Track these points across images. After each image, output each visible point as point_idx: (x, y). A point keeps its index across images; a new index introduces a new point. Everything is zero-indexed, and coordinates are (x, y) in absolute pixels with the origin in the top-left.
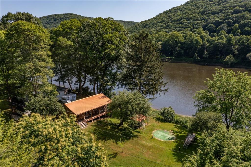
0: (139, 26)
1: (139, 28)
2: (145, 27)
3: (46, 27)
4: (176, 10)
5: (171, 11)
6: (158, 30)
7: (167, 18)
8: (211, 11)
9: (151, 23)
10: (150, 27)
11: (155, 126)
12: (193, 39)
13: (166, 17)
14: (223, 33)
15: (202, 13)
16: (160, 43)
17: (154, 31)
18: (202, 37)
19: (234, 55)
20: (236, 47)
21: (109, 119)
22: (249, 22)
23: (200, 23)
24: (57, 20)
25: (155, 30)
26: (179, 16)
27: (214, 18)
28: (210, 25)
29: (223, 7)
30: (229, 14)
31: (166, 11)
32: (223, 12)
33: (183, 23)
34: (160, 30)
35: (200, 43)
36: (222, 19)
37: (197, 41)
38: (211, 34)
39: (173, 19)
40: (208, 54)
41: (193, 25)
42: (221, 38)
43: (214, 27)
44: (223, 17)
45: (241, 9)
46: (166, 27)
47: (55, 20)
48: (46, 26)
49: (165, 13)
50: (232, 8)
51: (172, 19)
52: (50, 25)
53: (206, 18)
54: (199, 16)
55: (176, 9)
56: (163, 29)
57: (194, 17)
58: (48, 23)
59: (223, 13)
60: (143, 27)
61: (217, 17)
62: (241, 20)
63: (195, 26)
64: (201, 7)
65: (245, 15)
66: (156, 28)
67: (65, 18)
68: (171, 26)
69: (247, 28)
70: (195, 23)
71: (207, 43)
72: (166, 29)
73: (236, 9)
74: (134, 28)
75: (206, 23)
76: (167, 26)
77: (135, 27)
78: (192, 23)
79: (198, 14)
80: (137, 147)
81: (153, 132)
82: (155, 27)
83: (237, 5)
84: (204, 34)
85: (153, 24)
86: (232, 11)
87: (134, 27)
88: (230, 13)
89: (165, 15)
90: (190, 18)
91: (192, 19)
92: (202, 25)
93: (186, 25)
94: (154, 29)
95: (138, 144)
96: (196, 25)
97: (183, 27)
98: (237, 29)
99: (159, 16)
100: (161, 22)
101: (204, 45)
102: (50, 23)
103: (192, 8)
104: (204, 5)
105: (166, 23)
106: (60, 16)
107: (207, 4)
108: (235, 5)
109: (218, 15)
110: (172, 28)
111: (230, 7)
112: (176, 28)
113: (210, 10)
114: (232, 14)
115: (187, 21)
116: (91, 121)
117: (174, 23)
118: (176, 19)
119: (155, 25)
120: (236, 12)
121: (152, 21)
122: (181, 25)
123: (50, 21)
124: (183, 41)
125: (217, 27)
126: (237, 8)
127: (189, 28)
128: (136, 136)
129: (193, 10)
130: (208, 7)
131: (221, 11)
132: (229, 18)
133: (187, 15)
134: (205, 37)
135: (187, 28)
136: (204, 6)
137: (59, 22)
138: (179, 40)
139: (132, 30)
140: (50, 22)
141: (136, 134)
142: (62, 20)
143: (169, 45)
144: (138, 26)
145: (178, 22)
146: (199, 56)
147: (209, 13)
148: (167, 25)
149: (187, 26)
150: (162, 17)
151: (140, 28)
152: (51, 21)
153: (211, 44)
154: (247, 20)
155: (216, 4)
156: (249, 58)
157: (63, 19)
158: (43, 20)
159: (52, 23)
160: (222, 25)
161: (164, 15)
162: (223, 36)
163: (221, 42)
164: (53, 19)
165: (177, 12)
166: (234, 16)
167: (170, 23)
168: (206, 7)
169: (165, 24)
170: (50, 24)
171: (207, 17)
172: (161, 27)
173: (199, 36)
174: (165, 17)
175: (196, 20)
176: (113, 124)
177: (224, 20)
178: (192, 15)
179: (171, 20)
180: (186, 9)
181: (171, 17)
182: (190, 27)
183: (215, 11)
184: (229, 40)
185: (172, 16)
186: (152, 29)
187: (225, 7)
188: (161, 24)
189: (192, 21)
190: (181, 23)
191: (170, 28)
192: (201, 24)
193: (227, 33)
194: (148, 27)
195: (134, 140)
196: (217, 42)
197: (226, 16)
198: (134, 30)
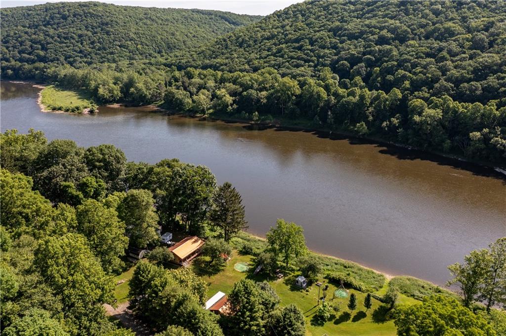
0: (231, 42)
1: (230, 47)
2: (241, 46)
3: (47, 33)
4: (295, 11)
5: (286, 12)
6: (262, 58)
7: (280, 32)
8: (347, 32)
9: (251, 37)
10: (249, 46)
11: (237, 260)
12: (313, 91)
13: (278, 27)
14: (358, 81)
15: (335, 31)
16: (264, 93)
17: (257, 59)
18: (327, 88)
19: (367, 123)
20: (371, 109)
21: (203, 257)
22: (394, 65)
23: (329, 55)
24: (69, 19)
25: (258, 57)
26: (300, 30)
27: (350, 49)
28: (342, 62)
29: (366, 25)
30: (372, 44)
31: (279, 12)
32: (365, 36)
33: (305, 50)
34: (265, 60)
35: (322, 98)
36: (361, 52)
37: (319, 96)
38: (342, 80)
39: (290, 36)
40: (333, 118)
41: (319, 57)
42: (353, 94)
43: (348, 67)
44: (362, 49)
45: (389, 35)
46: (277, 53)
47: (65, 18)
48: (47, 31)
49: (277, 15)
50: (378, 31)
51: (287, 35)
52: (55, 29)
53: (339, 44)
54: (329, 38)
55: (296, 9)
56: (272, 57)
57: (322, 38)
58: (48, 23)
59: (364, 39)
60: (237, 46)
61: (354, 47)
62: (385, 58)
63: (321, 60)
64: (336, 15)
65: (391, 50)
66: (259, 52)
67: (85, 13)
68: (285, 52)
69: (390, 76)
70: (322, 54)
71: (333, 98)
72: (277, 57)
73: (383, 35)
74: (222, 45)
75: (336, 57)
76: (279, 51)
77: (223, 42)
78: (317, 51)
79: (329, 33)
80: (223, 277)
81: (235, 265)
82: (259, 49)
83: (385, 26)
84: (331, 81)
85: (255, 41)
86: (377, 38)
87: (221, 42)
88: (373, 41)
89: (278, 20)
90: (316, 41)
91: (318, 42)
92: (330, 59)
93: (306, 54)
94: (256, 54)
95: (224, 275)
96: (323, 57)
97: (302, 59)
98: (377, 77)
99: (266, 20)
100: (268, 39)
101: (328, 101)
102: (54, 24)
103: (321, 15)
104: (341, 11)
105: (277, 42)
106: (72, 8)
107: (345, 10)
108: (383, 25)
109: (356, 42)
110: (287, 56)
111: (375, 27)
112: (292, 58)
113: (345, 30)
114: (376, 44)
115: (310, 47)
116: (191, 260)
117: (291, 46)
118: (294, 38)
119: (259, 45)
120: (382, 41)
121: (253, 34)
122: (299, 53)
123: (52, 18)
124: (298, 92)
125: (352, 68)
126: (384, 33)
127: (311, 63)
128: (223, 270)
129: (323, 19)
130: (346, 17)
131: (362, 33)
132: (370, 53)
133: (312, 31)
134: (331, 87)
135: (308, 61)
136: (340, 14)
137: (73, 22)
138: (291, 93)
139: (219, 48)
140: (53, 22)
141: (223, 268)
142: (77, 19)
143: (278, 98)
144: (229, 43)
145: (297, 45)
146: (321, 119)
147: (344, 36)
148: (278, 49)
149: (309, 58)
150: (270, 27)
151: (233, 48)
152: (56, 21)
153: (338, 102)
154: (392, 61)
155: (358, 14)
156: (385, 128)
157: (81, 16)
158: (37, 14)
159: (58, 24)
160: (359, 64)
161: (275, 21)
162: (355, 89)
163: (352, 100)
164: (58, 16)
165: (297, 18)
166: (377, 49)
167: (284, 46)
168: (343, 17)
169: (275, 44)
170: (55, 26)
171: (341, 43)
172: (268, 51)
173: (322, 83)
174: (275, 27)
175: (323, 47)
176: (206, 262)
177: (364, 54)
178: (318, 31)
179: (285, 37)
180: (311, 13)
181: (286, 31)
182: (313, 61)
183: (354, 32)
184: (362, 97)
185: (288, 28)
186: (253, 52)
187: (368, 26)
188: (268, 44)
189: (317, 48)
190: (300, 48)
191: (282, 56)
192: (330, 57)
193: (363, 82)
194: (247, 47)
195: (221, 273)
196: (345, 101)
197: (366, 46)
198: (222, 49)
